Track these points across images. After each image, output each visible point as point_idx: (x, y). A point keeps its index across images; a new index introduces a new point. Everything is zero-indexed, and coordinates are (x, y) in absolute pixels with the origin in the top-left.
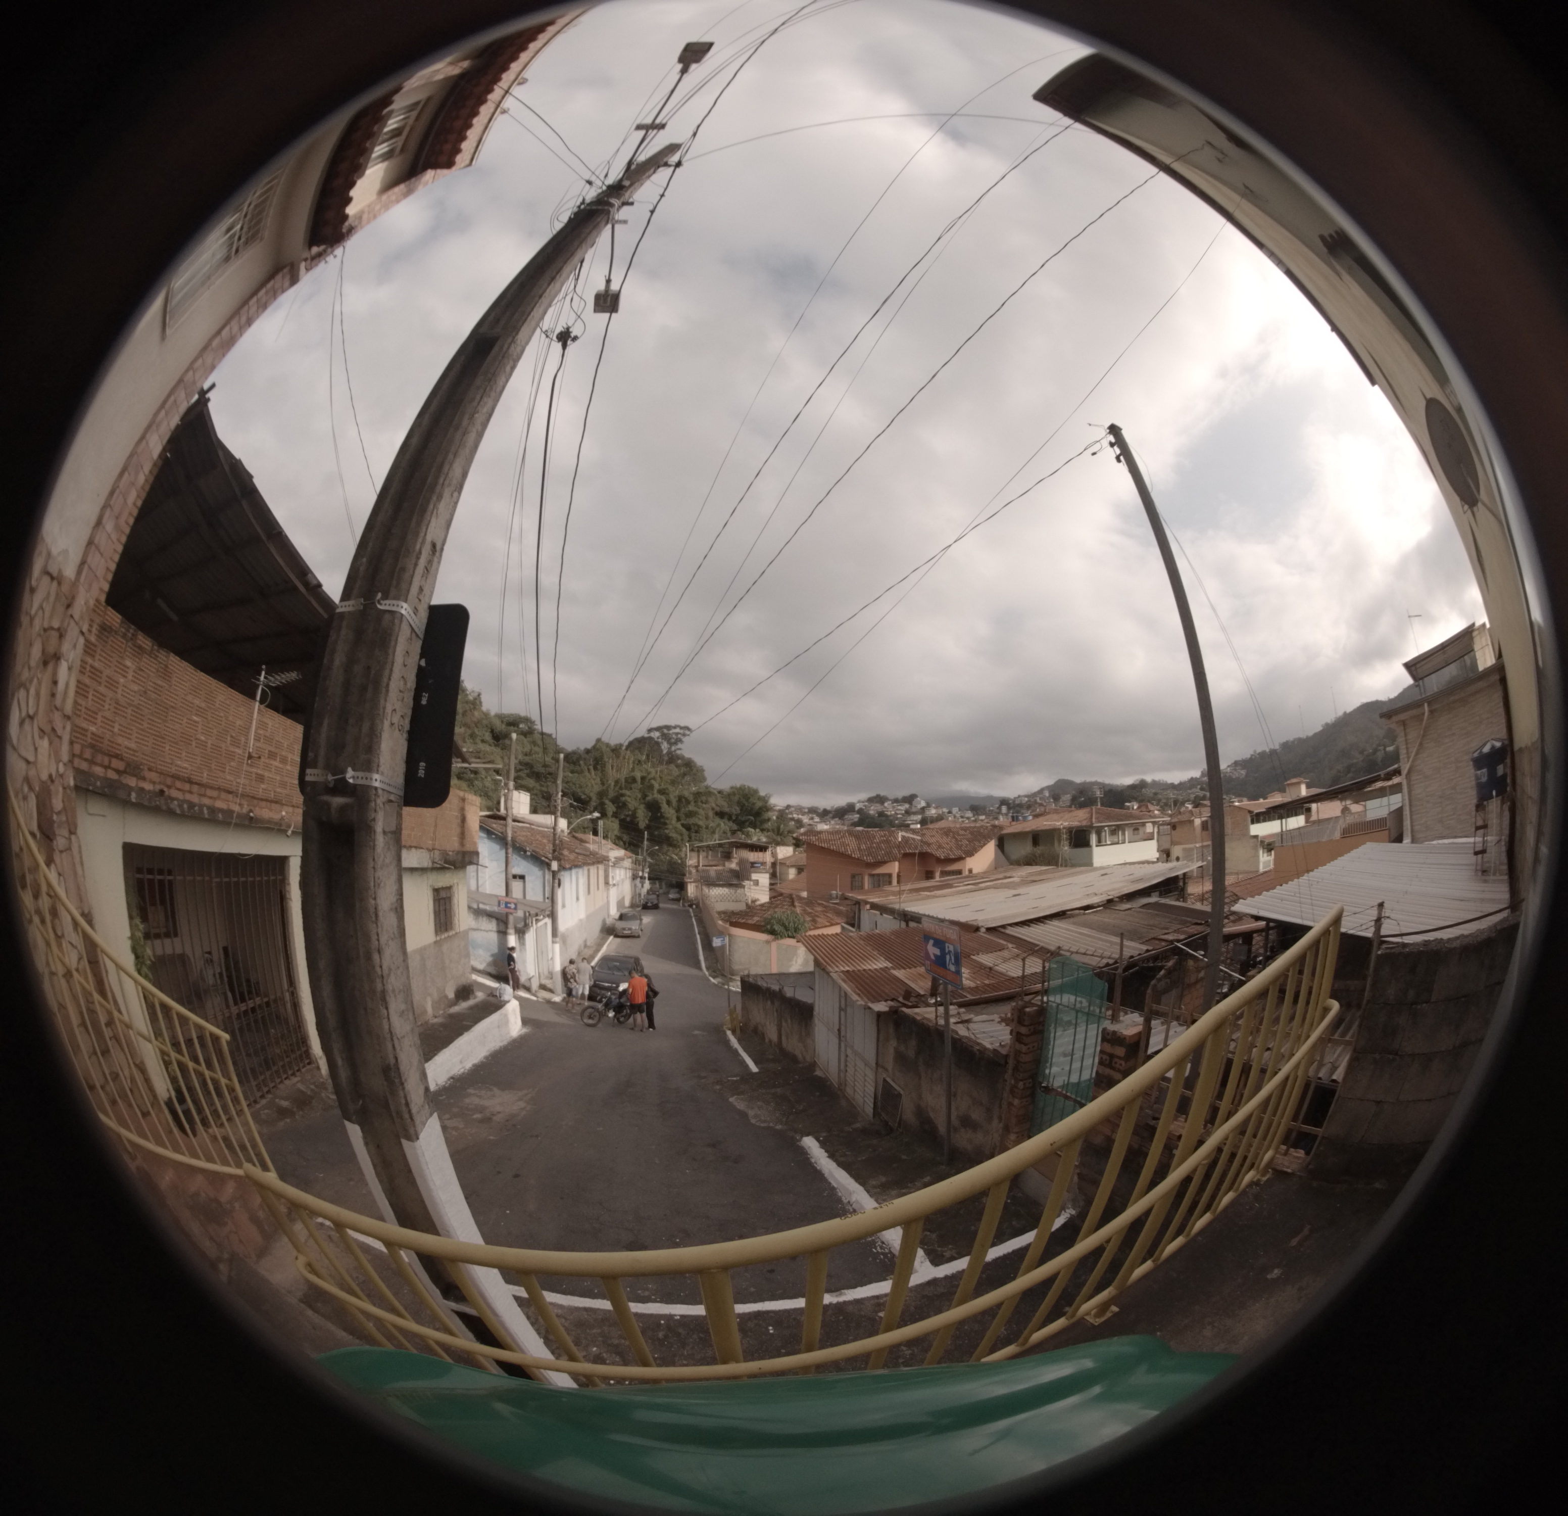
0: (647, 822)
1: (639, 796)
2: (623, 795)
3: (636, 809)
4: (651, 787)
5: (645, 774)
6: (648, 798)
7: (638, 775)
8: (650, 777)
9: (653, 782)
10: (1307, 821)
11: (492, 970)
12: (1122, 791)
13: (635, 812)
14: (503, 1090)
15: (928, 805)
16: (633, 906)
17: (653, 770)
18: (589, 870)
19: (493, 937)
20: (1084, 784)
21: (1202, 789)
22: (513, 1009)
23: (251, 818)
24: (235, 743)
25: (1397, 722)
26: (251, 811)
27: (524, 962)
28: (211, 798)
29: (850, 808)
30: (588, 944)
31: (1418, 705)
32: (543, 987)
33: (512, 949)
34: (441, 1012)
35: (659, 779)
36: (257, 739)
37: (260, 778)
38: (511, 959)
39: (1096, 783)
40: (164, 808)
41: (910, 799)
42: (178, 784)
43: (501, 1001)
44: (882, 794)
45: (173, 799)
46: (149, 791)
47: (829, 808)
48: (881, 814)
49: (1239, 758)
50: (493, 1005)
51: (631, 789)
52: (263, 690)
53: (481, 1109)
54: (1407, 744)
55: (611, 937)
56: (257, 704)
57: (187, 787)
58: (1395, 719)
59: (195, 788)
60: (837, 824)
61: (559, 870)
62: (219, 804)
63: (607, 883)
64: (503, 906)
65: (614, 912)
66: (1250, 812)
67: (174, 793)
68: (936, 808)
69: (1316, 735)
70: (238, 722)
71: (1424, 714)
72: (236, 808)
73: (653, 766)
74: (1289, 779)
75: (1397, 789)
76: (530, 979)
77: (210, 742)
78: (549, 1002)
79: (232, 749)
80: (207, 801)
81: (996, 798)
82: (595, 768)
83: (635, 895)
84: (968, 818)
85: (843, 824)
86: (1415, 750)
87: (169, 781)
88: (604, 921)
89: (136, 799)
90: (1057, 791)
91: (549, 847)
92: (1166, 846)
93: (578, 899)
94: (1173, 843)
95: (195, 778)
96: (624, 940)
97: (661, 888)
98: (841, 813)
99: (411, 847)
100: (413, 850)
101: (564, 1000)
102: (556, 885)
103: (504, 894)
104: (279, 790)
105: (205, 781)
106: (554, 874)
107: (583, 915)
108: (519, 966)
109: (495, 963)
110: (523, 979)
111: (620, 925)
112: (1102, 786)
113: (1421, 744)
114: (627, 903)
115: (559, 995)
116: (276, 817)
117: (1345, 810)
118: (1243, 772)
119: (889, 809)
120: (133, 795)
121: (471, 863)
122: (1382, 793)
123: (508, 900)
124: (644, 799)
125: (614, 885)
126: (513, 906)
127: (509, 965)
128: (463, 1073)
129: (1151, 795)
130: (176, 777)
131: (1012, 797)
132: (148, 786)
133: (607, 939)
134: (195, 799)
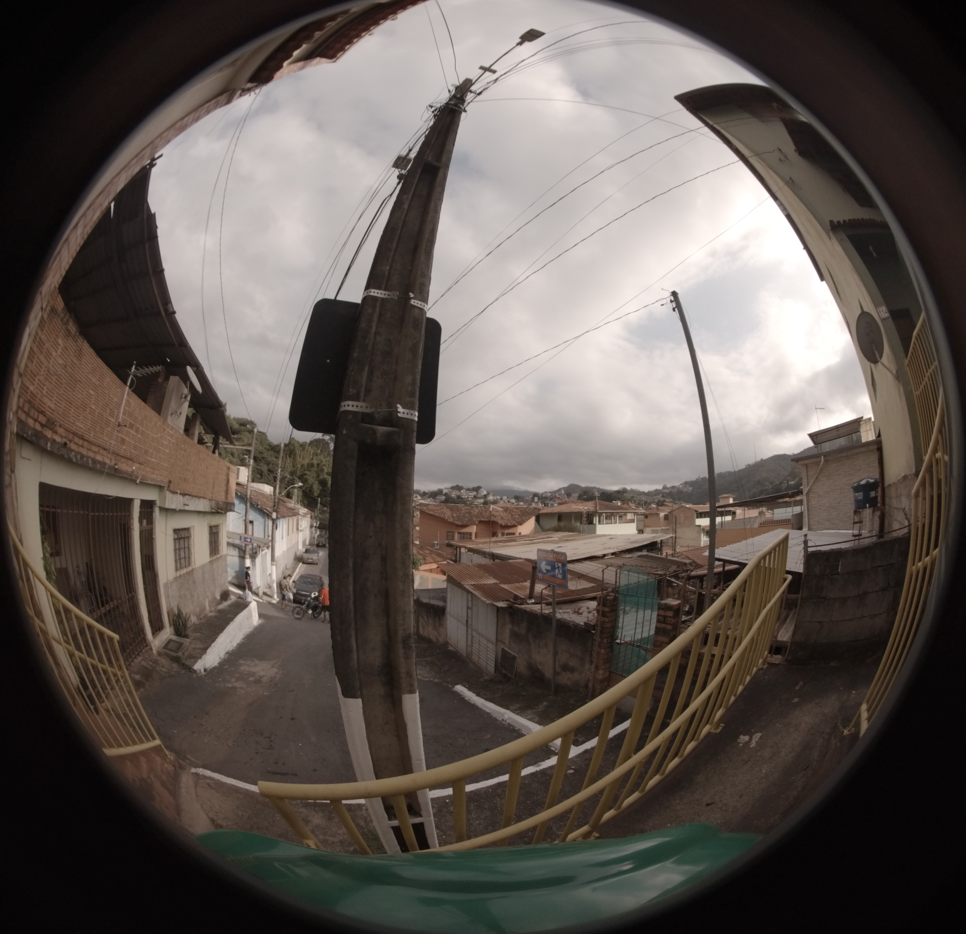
0: (319, 492)
1: (315, 475)
2: (305, 474)
3: (313, 484)
4: (322, 470)
5: (319, 462)
6: (321, 477)
7: (315, 462)
8: (322, 464)
9: (324, 467)
10: (733, 519)
11: (235, 581)
12: (611, 494)
13: (311, 486)
14: (261, 660)
15: (488, 494)
16: (310, 544)
17: (324, 460)
18: (289, 520)
19: (236, 560)
20: (587, 488)
21: (663, 496)
22: (253, 606)
23: (116, 469)
24: (112, 414)
25: (802, 465)
26: (116, 464)
27: (255, 576)
28: (94, 452)
29: (440, 492)
30: (288, 567)
31: (817, 456)
32: (265, 594)
33: (248, 568)
34: (213, 609)
35: (327, 466)
36: (124, 414)
37: (123, 441)
38: (247, 575)
39: (595, 488)
40: (66, 456)
41: (477, 489)
42: (76, 440)
43: (248, 602)
44: (460, 485)
45: (72, 451)
46: (58, 443)
47: (427, 491)
48: (459, 497)
49: (688, 480)
50: (241, 605)
51: (310, 471)
52: (132, 379)
53: (253, 674)
54: (807, 477)
55: (301, 564)
56: (128, 388)
57: (81, 442)
58: (801, 462)
59: (86, 444)
60: (431, 501)
61: (277, 518)
62: (99, 458)
63: (298, 529)
64: (243, 540)
65: (301, 549)
66: (696, 511)
67: (73, 446)
68: (493, 495)
69: (741, 470)
70: (115, 400)
71: (820, 462)
72: (107, 461)
73: (324, 457)
74: (722, 494)
75: (800, 503)
76: (258, 588)
77: (97, 411)
78: (270, 603)
79: (109, 418)
80: (91, 454)
81: (531, 492)
82: (290, 457)
83: (312, 538)
84: (513, 503)
85: (435, 502)
86: (812, 481)
87: (71, 436)
88: (296, 553)
89: (50, 447)
90: (569, 491)
91: (271, 504)
92: (641, 528)
93: (282, 538)
94: (645, 526)
95: (86, 437)
96: (308, 566)
97: (326, 534)
98: (434, 495)
99: (201, 497)
100: (202, 499)
101: (278, 602)
102: (275, 528)
103: (244, 532)
104: (132, 451)
105: (91, 439)
106: (274, 521)
107: (285, 549)
108: (252, 579)
109: (237, 577)
110: (254, 588)
111: (306, 556)
112: (599, 490)
113: (817, 478)
114: (307, 543)
115: (275, 599)
116: (130, 470)
117: (761, 513)
118: (691, 489)
119: (464, 494)
120: (49, 445)
121: (231, 510)
122: (787, 505)
123: (246, 536)
124: (318, 476)
125: (301, 530)
126: (249, 540)
127: (247, 578)
128: (233, 650)
129: (630, 498)
130: (75, 434)
131: (541, 492)
132: (58, 439)
133: (298, 565)
134: (84, 452)
